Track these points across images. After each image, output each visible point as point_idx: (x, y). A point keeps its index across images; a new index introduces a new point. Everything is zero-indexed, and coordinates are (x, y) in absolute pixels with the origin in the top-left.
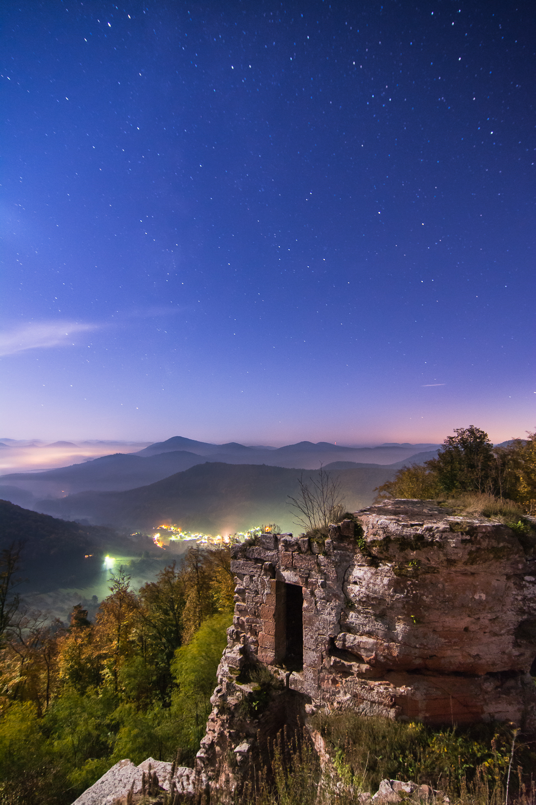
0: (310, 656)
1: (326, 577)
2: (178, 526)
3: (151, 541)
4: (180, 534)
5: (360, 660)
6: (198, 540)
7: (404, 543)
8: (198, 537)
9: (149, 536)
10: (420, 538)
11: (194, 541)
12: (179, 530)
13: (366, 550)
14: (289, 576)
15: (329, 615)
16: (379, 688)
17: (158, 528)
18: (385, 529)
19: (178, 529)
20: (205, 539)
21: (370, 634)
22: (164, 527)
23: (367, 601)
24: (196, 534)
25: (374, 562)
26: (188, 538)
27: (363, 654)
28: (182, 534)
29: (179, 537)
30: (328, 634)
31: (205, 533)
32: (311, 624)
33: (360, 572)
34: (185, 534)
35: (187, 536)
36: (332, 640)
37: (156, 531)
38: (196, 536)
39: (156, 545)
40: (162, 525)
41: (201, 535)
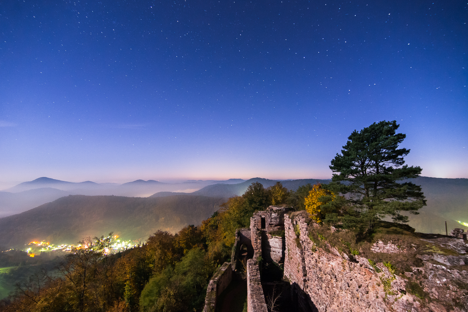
0: (266, 226)
1: (269, 216)
2: (46, 241)
3: (26, 254)
4: (48, 247)
5: (273, 225)
6: (64, 249)
7: (279, 210)
8: (64, 247)
9: (23, 250)
10: (281, 209)
11: (61, 250)
12: (48, 244)
13: (274, 211)
14: (263, 216)
15: (269, 220)
16: (276, 228)
17: (30, 244)
18: (276, 209)
19: (46, 243)
20: (70, 248)
21: (275, 222)
22: (34, 243)
23: (274, 218)
24: (62, 245)
25: (275, 213)
26: (55, 249)
27: (274, 224)
28: (51, 246)
29: (48, 249)
30: (269, 223)
31: (69, 244)
32: (267, 222)
33: (273, 214)
34: (53, 246)
35: (54, 247)
36: (270, 223)
37: (28, 246)
38: (62, 247)
39: (29, 256)
40: (33, 241)
41: (66, 246)
